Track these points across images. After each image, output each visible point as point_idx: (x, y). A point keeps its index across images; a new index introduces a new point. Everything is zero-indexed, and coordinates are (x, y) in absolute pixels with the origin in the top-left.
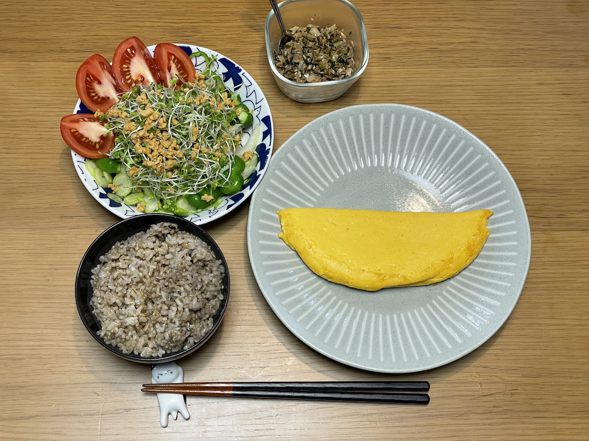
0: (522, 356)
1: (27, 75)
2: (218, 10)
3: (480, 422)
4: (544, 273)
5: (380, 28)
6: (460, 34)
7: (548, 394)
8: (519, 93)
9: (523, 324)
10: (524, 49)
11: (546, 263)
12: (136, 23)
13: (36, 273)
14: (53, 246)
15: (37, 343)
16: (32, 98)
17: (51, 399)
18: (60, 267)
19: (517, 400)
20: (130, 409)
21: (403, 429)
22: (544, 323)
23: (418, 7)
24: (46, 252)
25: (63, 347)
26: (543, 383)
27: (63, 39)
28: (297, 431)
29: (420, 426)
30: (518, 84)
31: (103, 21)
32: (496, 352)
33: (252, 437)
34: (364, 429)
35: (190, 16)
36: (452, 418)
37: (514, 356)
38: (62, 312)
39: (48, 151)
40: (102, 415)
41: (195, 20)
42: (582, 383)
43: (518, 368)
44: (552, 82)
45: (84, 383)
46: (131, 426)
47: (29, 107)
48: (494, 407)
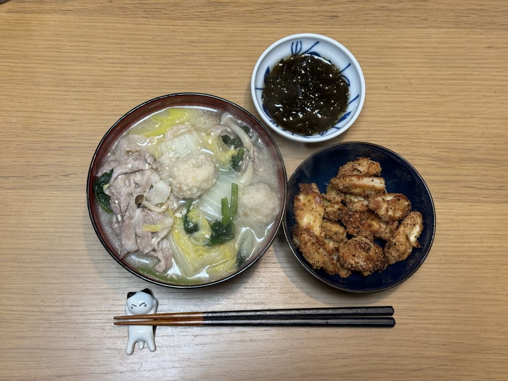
4: (480, 246)
9: (457, 298)
10: (475, 10)
11: (483, 236)
20: (62, 376)
22: (477, 298)
26: (472, 360)
32: (427, 326)
37: (446, 330)
45: (17, 349)
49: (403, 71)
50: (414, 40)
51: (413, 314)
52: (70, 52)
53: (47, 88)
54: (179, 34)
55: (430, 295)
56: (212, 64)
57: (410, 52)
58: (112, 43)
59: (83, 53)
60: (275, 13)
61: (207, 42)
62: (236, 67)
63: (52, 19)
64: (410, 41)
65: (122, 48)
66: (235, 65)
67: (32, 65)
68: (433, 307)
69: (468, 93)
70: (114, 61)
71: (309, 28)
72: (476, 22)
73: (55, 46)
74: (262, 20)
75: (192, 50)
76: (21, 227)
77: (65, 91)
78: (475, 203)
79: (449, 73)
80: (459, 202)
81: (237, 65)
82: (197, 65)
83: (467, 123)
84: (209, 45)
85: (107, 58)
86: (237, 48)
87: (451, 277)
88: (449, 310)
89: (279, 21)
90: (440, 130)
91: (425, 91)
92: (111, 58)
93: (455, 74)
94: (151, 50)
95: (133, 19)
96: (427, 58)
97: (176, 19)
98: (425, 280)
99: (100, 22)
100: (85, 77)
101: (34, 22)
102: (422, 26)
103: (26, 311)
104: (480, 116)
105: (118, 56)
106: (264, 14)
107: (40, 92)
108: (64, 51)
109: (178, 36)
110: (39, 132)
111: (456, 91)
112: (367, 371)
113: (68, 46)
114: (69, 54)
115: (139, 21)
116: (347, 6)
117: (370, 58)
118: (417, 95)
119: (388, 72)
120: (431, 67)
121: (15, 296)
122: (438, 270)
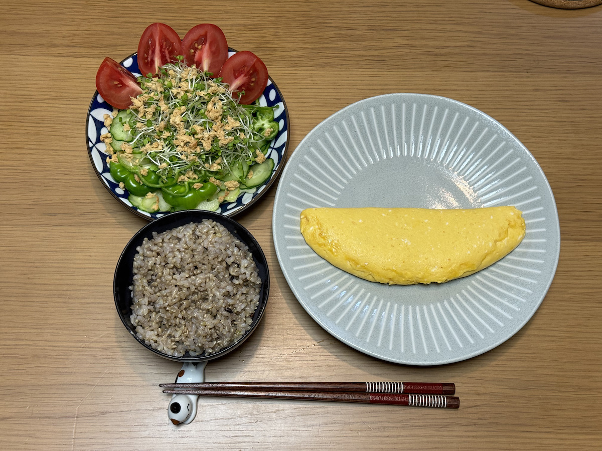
0: (509, 367)
1: (15, 69)
2: (212, 8)
3: (464, 434)
5: (376, 30)
6: (455, 38)
7: (535, 408)
8: (514, 99)
10: (522, 54)
12: (128, 19)
13: (17, 270)
14: (34, 243)
15: (14, 343)
16: (19, 93)
17: (25, 400)
18: (41, 265)
19: (503, 412)
20: (106, 413)
21: (385, 439)
23: (414, 9)
24: (27, 249)
25: (41, 347)
26: (530, 396)
27: (53, 33)
28: (276, 438)
29: (403, 436)
30: (514, 90)
31: (94, 16)
33: (230, 443)
34: (345, 438)
35: (183, 13)
36: (435, 429)
38: (41, 311)
39: (33, 147)
40: (77, 417)
41: (189, 17)
42: (570, 397)
43: (504, 380)
44: (548, 88)
45: (60, 385)
46: (106, 429)
47: (16, 102)
48: (479, 419)
50: (461, 83)
60: (323, 58)
64: (458, 84)
71: (357, 71)
72: (522, 66)
74: (310, 64)
76: (67, 263)
89: (326, 65)
101: (84, 66)
103: (71, 347)
121: (59, 331)
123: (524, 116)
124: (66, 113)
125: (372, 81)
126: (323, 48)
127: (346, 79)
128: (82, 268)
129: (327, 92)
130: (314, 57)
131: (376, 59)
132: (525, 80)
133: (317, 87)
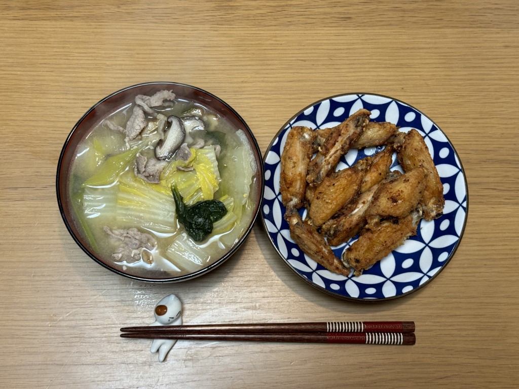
49: (420, 72)
50: (429, 40)
51: (437, 321)
52: (78, 60)
53: (54, 96)
54: (190, 39)
55: (454, 300)
56: (224, 69)
57: (426, 52)
58: (121, 50)
59: (92, 60)
60: (288, 16)
61: (218, 47)
62: (248, 71)
63: (58, 26)
64: (426, 42)
65: (132, 54)
66: (247, 70)
67: (40, 73)
68: (458, 313)
69: (486, 93)
70: (123, 67)
71: (323, 30)
72: (491, 21)
73: (62, 53)
74: (274, 23)
75: (203, 54)
76: (31, 239)
77: (74, 99)
78: (496, 205)
79: (466, 73)
80: (481, 204)
81: (249, 70)
82: (209, 70)
83: (486, 124)
84: (219, 49)
85: (116, 65)
86: (250, 52)
87: (475, 281)
88: (474, 315)
89: (290, 23)
90: (459, 131)
91: (442, 92)
92: (120, 65)
93: (473, 74)
94: (161, 55)
95: (142, 24)
96: (443, 59)
97: (187, 23)
98: (448, 285)
99: (108, 28)
100: (94, 85)
101: (40, 29)
102: (438, 26)
103: (38, 326)
104: (498, 116)
105: (127, 62)
106: (276, 17)
107: (48, 100)
108: (72, 58)
109: (188, 41)
110: (49, 142)
111: (474, 91)
112: (391, 380)
113: (75, 53)
114: (77, 61)
115: (148, 26)
116: (360, 7)
117: (385, 60)
118: (435, 96)
119: (404, 74)
120: (448, 68)
121: (26, 310)
122: (461, 275)
123: (493, 75)
124: (24, 80)
125: (338, 40)
126: (287, 5)
127: (311, 38)
128: (46, 244)
129: (292, 54)
130: (277, 16)
131: (342, 16)
132: (495, 36)
133: (282, 48)
